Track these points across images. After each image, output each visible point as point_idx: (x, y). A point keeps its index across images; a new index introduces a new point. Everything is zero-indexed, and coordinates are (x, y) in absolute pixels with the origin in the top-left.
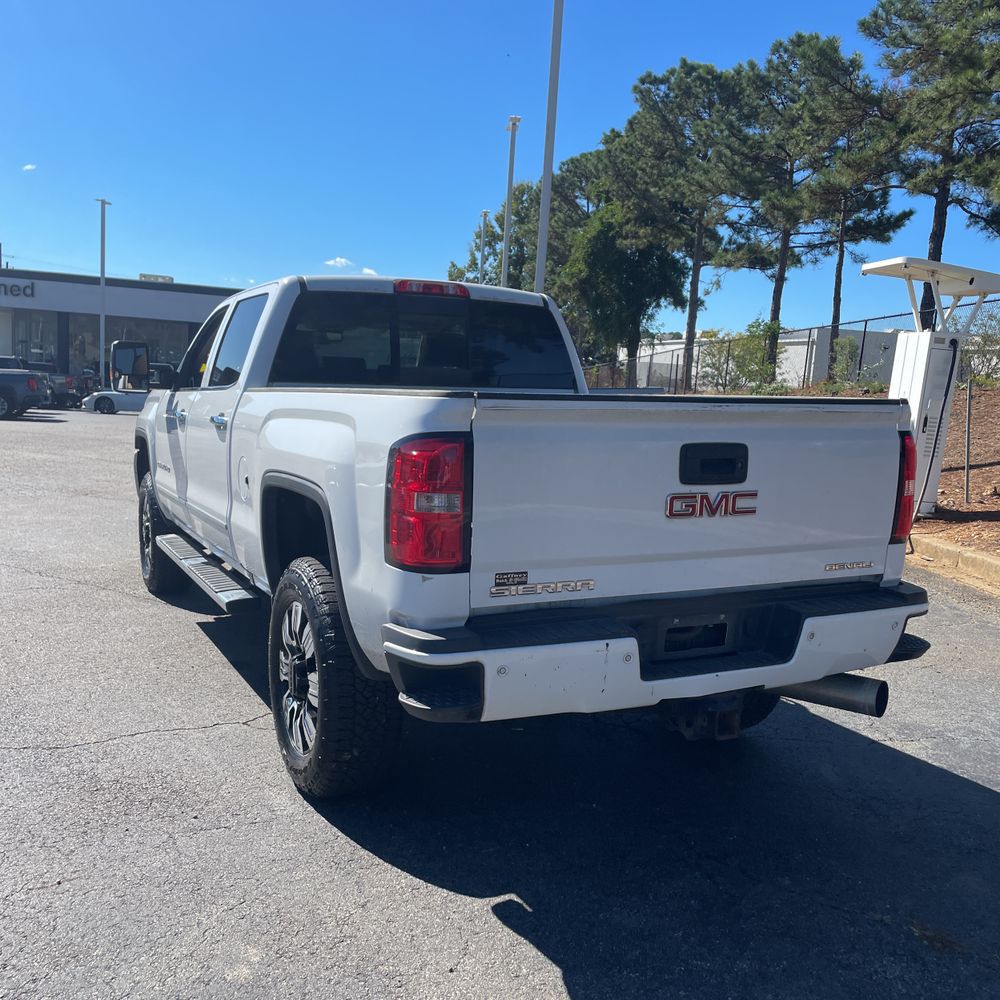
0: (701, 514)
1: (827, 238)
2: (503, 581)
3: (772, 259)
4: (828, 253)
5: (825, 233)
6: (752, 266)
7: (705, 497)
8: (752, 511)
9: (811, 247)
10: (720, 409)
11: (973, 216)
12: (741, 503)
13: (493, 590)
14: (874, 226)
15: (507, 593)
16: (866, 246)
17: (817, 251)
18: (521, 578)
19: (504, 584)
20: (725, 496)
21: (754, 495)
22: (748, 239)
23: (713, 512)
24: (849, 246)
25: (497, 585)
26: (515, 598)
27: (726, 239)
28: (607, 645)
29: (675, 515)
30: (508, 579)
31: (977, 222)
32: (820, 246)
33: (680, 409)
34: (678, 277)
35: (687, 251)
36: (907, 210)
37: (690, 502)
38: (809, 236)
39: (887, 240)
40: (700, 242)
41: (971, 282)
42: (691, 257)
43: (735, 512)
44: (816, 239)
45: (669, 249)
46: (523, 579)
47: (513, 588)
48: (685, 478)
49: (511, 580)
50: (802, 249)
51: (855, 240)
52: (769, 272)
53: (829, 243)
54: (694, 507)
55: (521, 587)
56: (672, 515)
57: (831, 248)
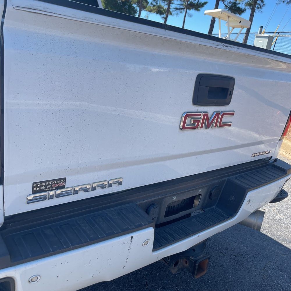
0: (201, 127)
1: (182, 7)
3: (164, 12)
4: (181, 12)
5: (181, 5)
6: (157, 13)
7: (206, 115)
8: (229, 125)
9: (177, 9)
10: (226, 48)
11: (226, 6)
13: (30, 197)
14: (196, 5)
16: (192, 11)
17: (178, 11)
18: (60, 184)
20: (217, 115)
22: (157, 3)
23: (209, 125)
24: (188, 11)
25: (34, 192)
27: (150, 3)
28: (132, 238)
30: (46, 186)
31: (227, 8)
32: (179, 9)
33: (203, 44)
34: (134, 13)
35: (138, 5)
36: (206, 1)
37: (196, 118)
38: (176, 5)
39: (199, 10)
40: (142, 2)
41: (240, 22)
42: (139, 7)
43: (220, 125)
44: (178, 7)
45: (132, 3)
46: (61, 185)
47: (52, 193)
48: (196, 101)
49: (48, 187)
50: (174, 9)
51: (190, 9)
52: (162, 16)
53: (182, 9)
54: (198, 122)
55: (59, 191)
56: (184, 128)
57: (182, 10)
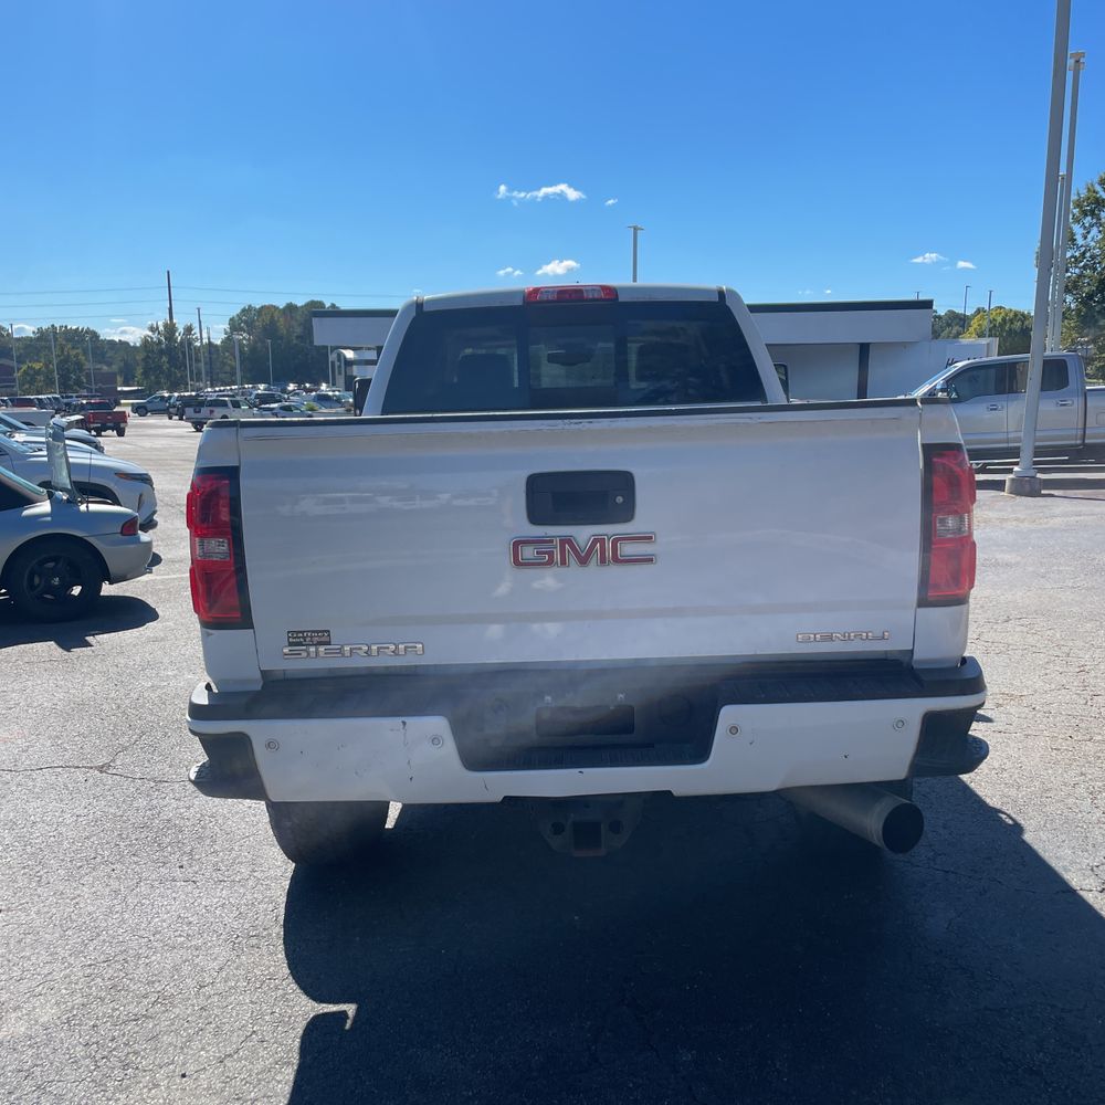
0: (562, 563)
2: (298, 639)
7: (567, 541)
8: (648, 560)
12: (628, 549)
13: (286, 650)
15: (304, 654)
18: (322, 637)
19: (300, 644)
20: (599, 540)
21: (648, 539)
23: (583, 561)
25: (290, 644)
26: (315, 661)
28: (403, 723)
29: (522, 564)
30: (303, 637)
37: (544, 547)
43: (616, 560)
46: (325, 639)
47: (312, 649)
48: (535, 517)
49: (308, 639)
54: (551, 554)
55: (322, 649)
56: (518, 564)
